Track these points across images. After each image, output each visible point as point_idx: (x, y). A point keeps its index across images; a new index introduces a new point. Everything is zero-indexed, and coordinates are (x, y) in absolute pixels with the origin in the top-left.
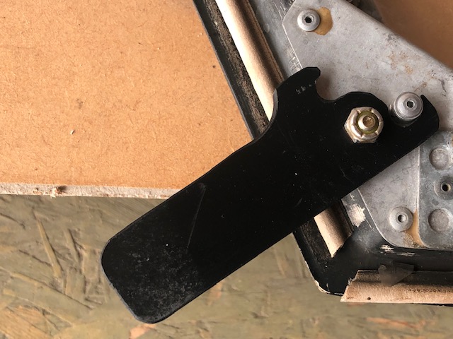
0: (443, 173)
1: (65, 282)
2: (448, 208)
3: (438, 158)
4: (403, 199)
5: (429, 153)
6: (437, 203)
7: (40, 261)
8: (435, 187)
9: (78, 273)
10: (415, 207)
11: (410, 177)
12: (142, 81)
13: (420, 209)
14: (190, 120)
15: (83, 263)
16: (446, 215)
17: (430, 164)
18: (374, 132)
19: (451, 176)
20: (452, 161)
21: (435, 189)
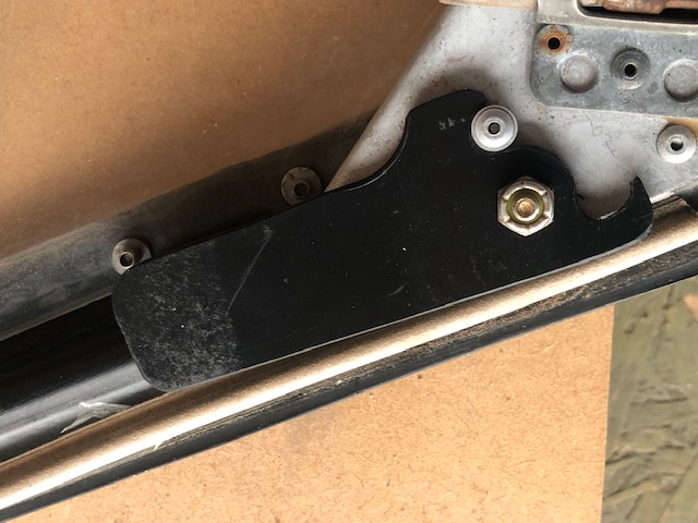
0: (603, 72)
1: (666, 474)
2: (664, 66)
3: (577, 75)
4: (643, 138)
5: (569, 93)
6: (654, 85)
8: (631, 86)
10: (661, 121)
11: (607, 124)
13: (662, 113)
15: (639, 450)
16: (672, 69)
17: (588, 93)
18: (541, 197)
19: (610, 59)
20: (585, 54)
21: (632, 88)
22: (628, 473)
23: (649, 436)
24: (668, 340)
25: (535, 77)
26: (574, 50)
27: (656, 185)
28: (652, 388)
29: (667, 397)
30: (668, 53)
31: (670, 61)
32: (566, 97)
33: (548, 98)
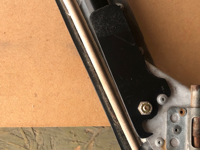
0: (175, 124)
1: (30, 145)
2: (177, 138)
3: (174, 118)
4: (160, 134)
5: (170, 116)
6: (173, 136)
7: (19, 137)
8: (172, 130)
9: (35, 142)
10: (165, 137)
11: (163, 126)
12: (60, 85)
13: (167, 138)
14: (79, 99)
15: (37, 137)
16: (177, 140)
17: (170, 121)
18: (149, 111)
19: (178, 125)
20: (179, 119)
21: (172, 131)
22: (30, 135)
23: (41, 140)
24: (68, 143)
25: (173, 108)
26: (180, 117)
27: (150, 139)
28: (55, 140)
29: (52, 144)
30: (181, 139)
31: (179, 139)
32: (169, 116)
33: (169, 111)
